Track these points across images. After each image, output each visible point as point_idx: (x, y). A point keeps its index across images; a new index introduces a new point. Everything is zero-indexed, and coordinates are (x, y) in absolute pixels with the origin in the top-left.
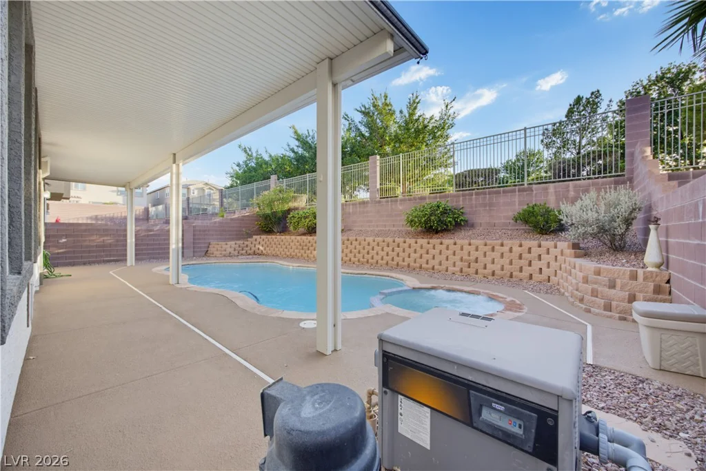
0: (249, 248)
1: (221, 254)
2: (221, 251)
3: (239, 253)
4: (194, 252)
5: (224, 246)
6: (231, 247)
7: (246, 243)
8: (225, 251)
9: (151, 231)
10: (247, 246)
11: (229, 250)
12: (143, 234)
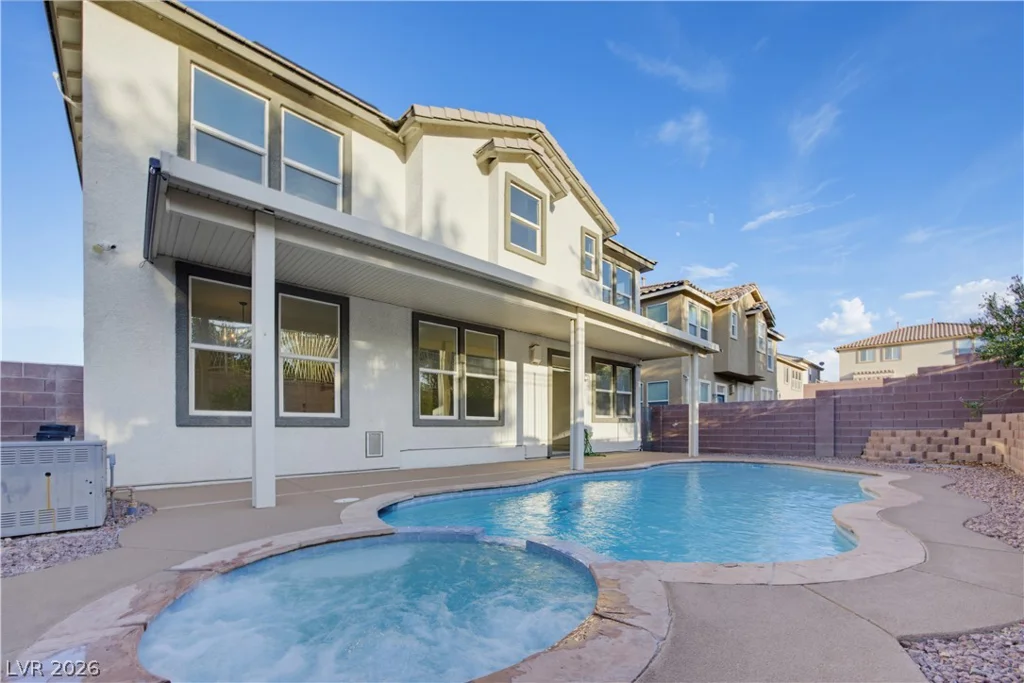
0: (962, 446)
1: (878, 455)
2: (879, 448)
3: (925, 455)
4: (835, 447)
5: (888, 439)
6: (903, 441)
7: (953, 432)
8: (889, 448)
9: (766, 410)
10: (957, 441)
11: (897, 447)
12: (753, 416)
